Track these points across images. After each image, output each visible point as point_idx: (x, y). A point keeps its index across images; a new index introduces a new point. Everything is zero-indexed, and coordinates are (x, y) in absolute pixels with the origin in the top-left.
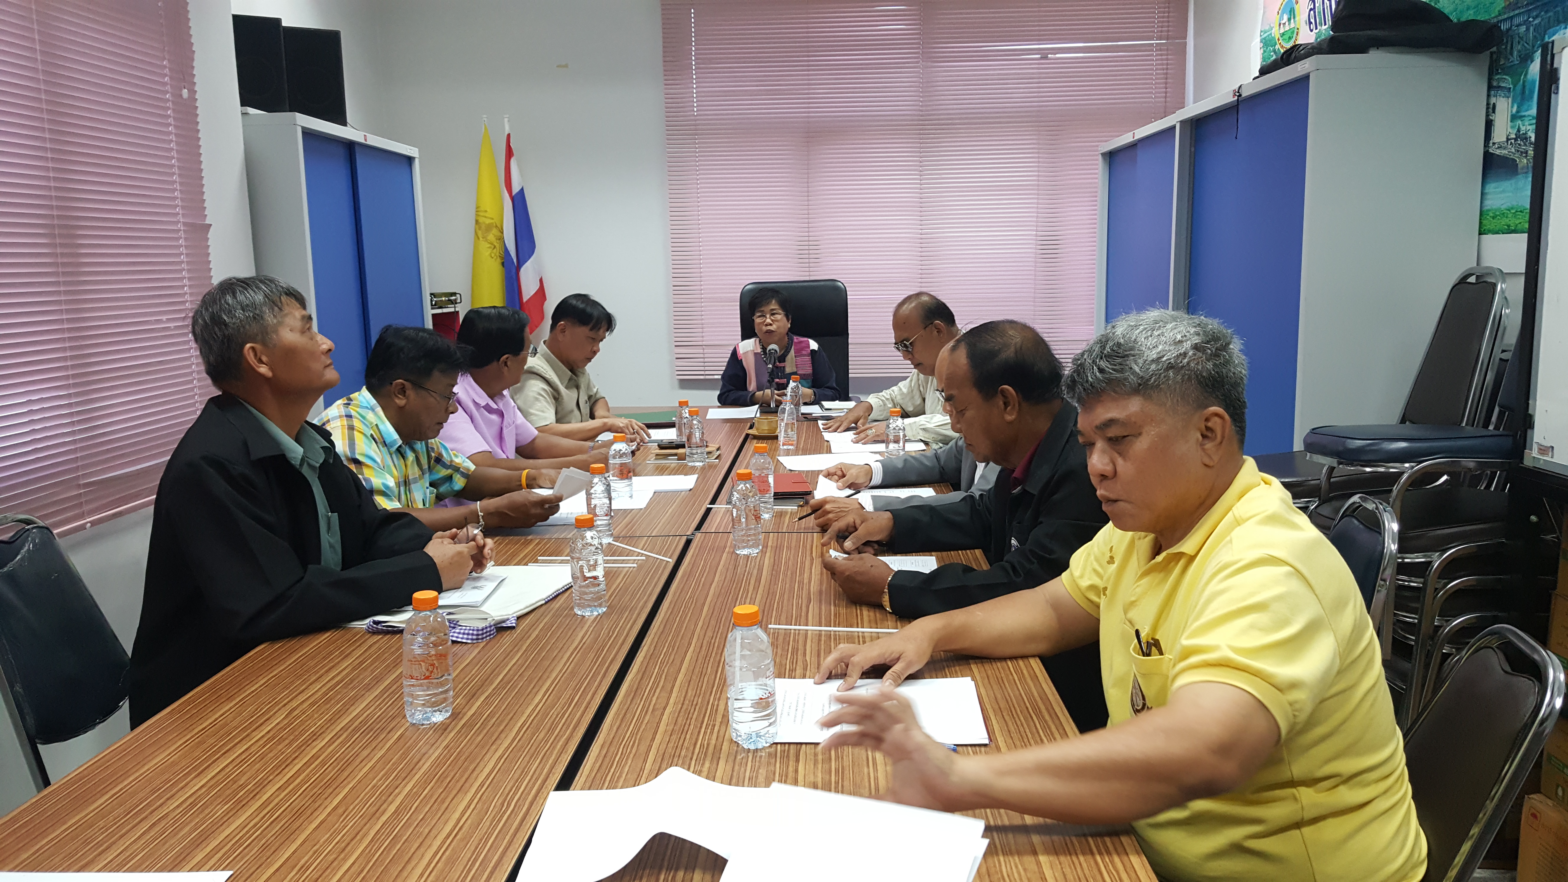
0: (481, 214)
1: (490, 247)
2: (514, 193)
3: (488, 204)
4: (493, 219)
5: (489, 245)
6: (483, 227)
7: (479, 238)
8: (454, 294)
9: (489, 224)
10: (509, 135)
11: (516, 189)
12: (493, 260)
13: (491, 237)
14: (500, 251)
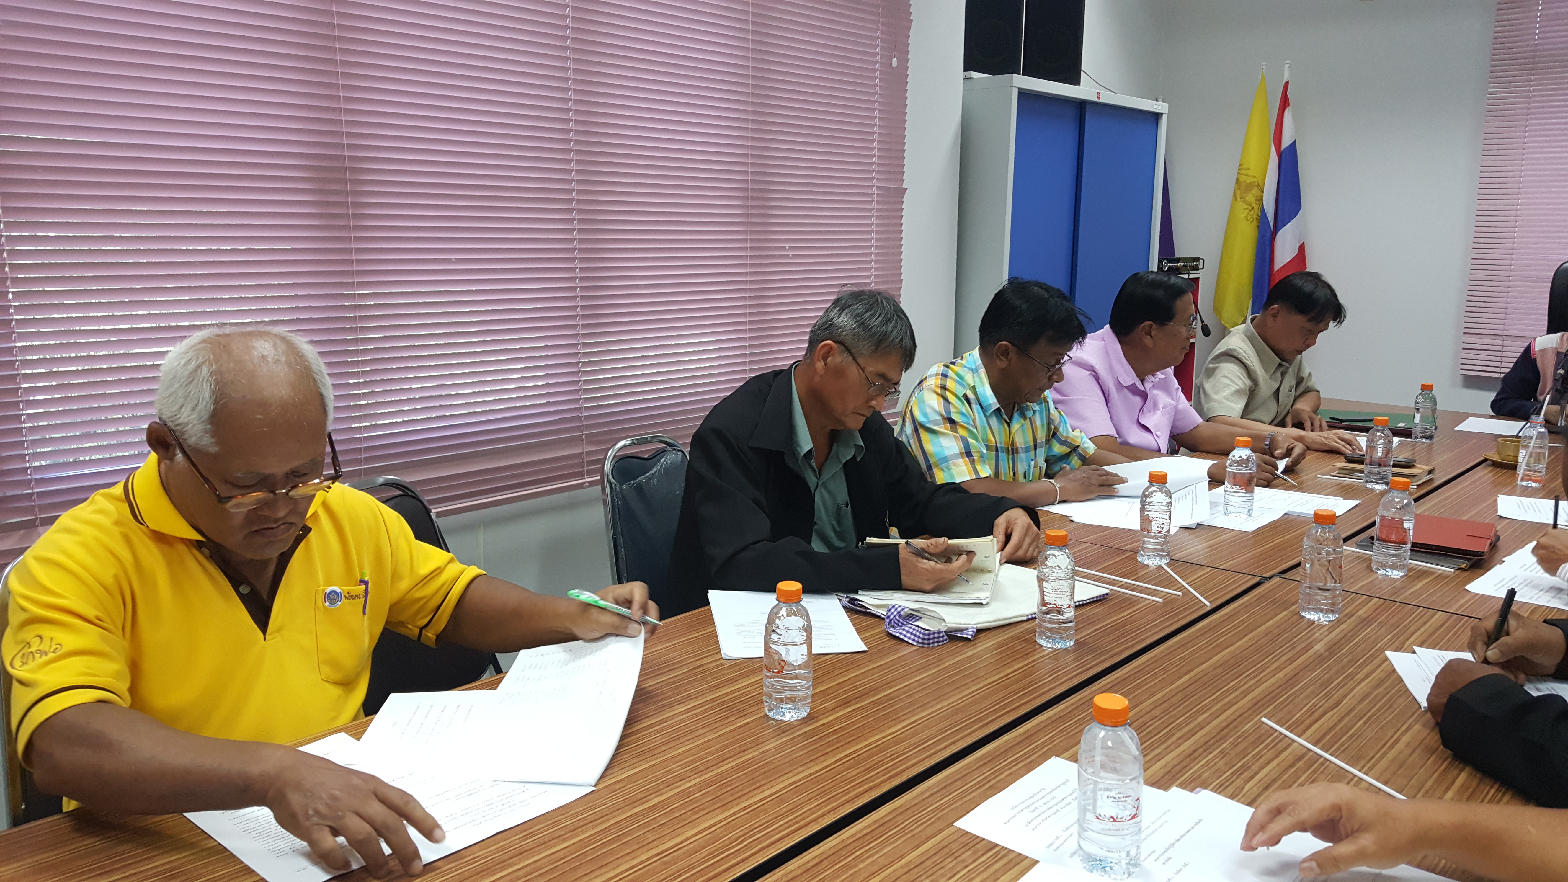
0: (1243, 172)
1: (1247, 209)
2: (1283, 149)
3: (1252, 160)
4: (1255, 177)
5: (1246, 206)
6: (1243, 186)
7: (1236, 200)
8: (1198, 259)
9: (1250, 183)
10: (1287, 83)
11: (1286, 143)
12: (1249, 224)
13: (1250, 197)
14: (1256, 213)
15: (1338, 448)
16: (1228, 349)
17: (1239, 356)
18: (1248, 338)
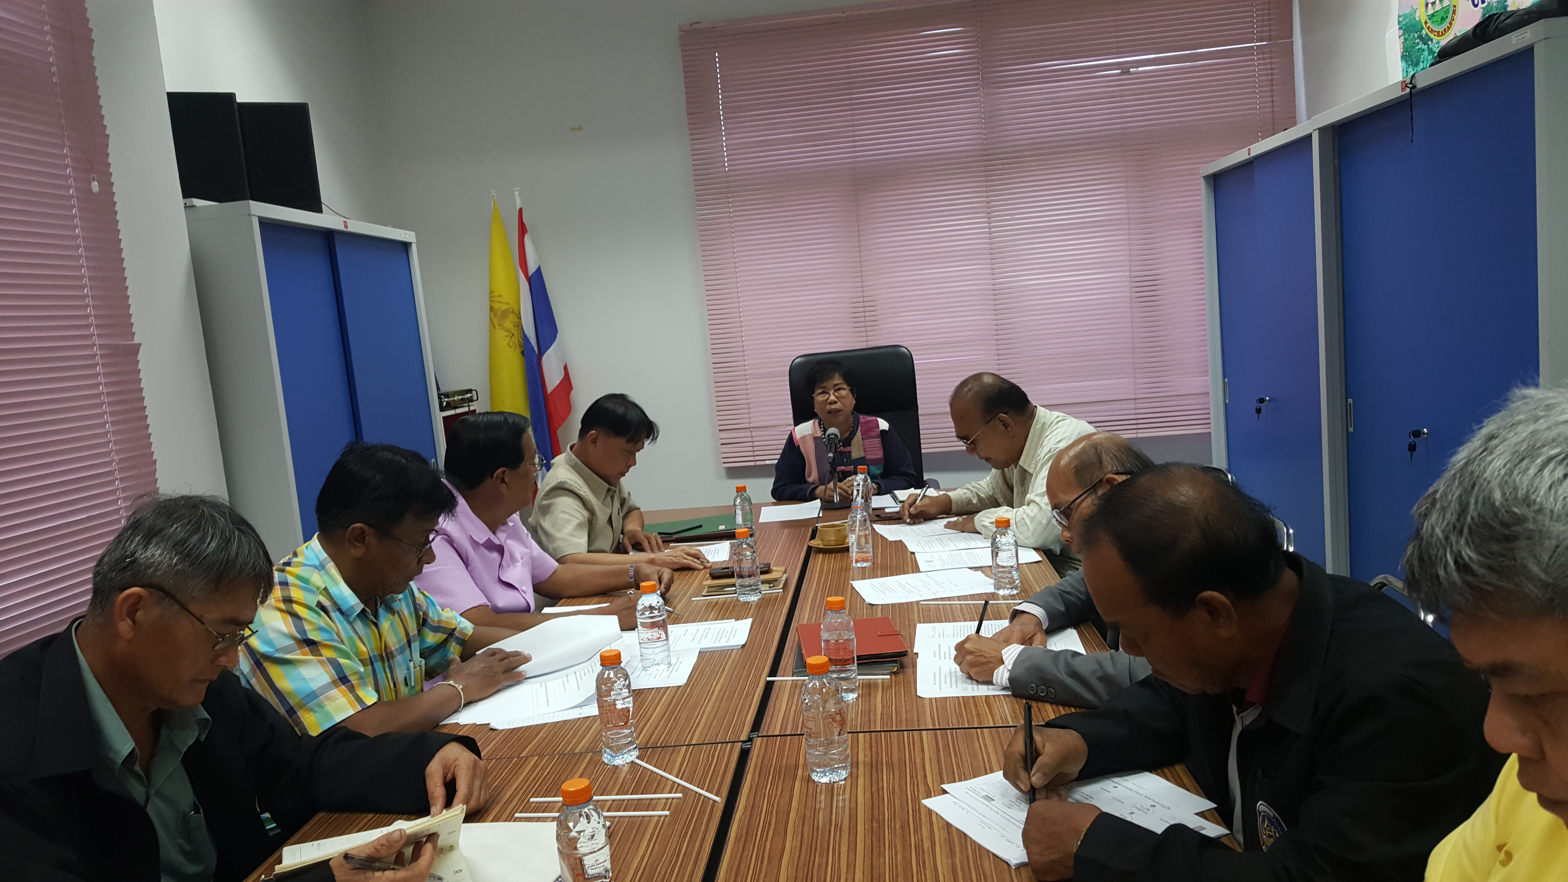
0: (496, 299)
1: (507, 336)
2: (530, 274)
3: (502, 287)
4: (509, 304)
5: (507, 334)
6: (499, 313)
7: (495, 328)
8: (470, 391)
9: (505, 310)
10: (521, 210)
11: (532, 269)
12: (512, 349)
13: (508, 324)
14: (517, 338)
15: (689, 564)
16: (559, 483)
17: (572, 488)
18: (572, 467)
